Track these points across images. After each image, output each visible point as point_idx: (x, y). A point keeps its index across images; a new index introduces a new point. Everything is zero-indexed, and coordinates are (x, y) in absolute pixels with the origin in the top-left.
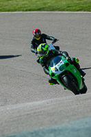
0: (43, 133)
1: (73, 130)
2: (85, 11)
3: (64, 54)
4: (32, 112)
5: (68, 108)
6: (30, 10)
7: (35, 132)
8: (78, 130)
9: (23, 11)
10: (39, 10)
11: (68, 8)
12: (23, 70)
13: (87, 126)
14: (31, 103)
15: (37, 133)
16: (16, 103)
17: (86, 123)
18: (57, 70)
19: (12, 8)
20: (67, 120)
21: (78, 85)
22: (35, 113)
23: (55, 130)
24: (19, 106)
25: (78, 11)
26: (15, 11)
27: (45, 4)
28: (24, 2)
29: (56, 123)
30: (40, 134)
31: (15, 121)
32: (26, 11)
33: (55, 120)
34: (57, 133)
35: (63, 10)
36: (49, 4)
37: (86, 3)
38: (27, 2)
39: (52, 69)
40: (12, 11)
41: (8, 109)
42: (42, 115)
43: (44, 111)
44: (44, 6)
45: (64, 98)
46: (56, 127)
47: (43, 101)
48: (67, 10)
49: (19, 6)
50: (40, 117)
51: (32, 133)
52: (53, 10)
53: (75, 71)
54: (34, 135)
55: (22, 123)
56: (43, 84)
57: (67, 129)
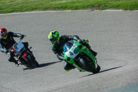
3: (75, 38)
18: (72, 54)
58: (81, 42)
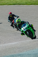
0: (16, 56)
1: (28, 54)
2: (33, 5)
3: (27, 23)
4: (11, 47)
5: (26, 45)
6: (10, 5)
7: (12, 55)
8: (30, 55)
9: (7, 5)
10: (14, 5)
11: (26, 4)
12: (7, 29)
13: (34, 53)
14: (11, 44)
15: (13, 56)
16: (4, 43)
17: (34, 52)
18: (24, 29)
19: (3, 4)
20: (26, 50)
21: (33, 35)
22: (12, 47)
23: (21, 55)
24: (6, 45)
25: (30, 5)
26: (4, 5)
27: (16, 2)
28: (8, 1)
29: (21, 52)
30: (14, 56)
31: (4, 51)
32: (9, 5)
33: (21, 50)
34: (21, 56)
35: (24, 5)
36: (18, 2)
37: (34, 2)
38: (9, 1)
39: (22, 29)
40: (3, 5)
41: (1, 46)
42: (15, 48)
43: (16, 47)
44: (16, 3)
45: (25, 41)
46: (21, 53)
47: (16, 43)
48: (26, 5)
49: (6, 3)
50: (14, 49)
51: (11, 56)
52: (20, 5)
53: (32, 30)
54: (12, 56)
55: (7, 52)
56: (16, 35)
57: (25, 54)
58: (29, 25)
